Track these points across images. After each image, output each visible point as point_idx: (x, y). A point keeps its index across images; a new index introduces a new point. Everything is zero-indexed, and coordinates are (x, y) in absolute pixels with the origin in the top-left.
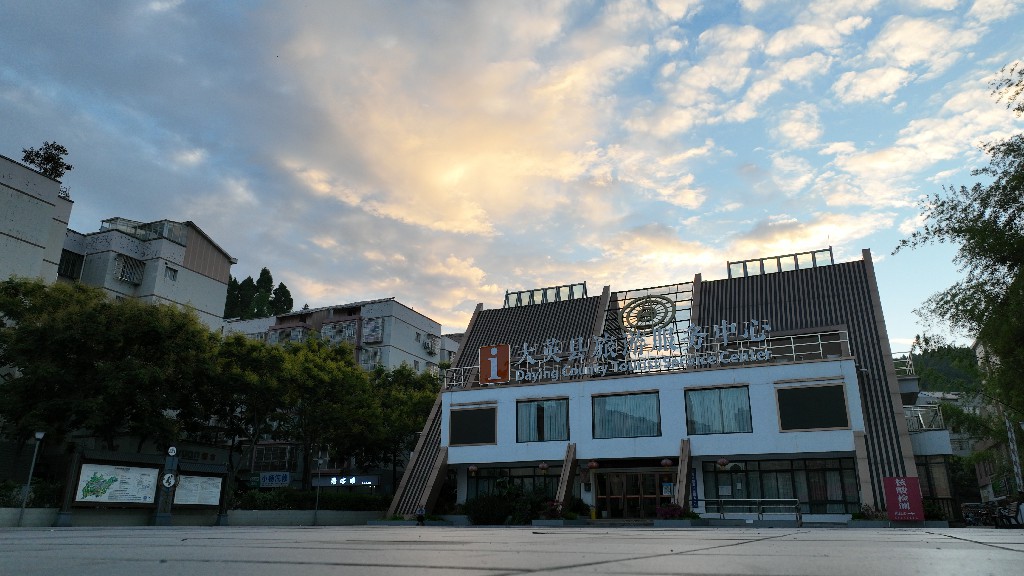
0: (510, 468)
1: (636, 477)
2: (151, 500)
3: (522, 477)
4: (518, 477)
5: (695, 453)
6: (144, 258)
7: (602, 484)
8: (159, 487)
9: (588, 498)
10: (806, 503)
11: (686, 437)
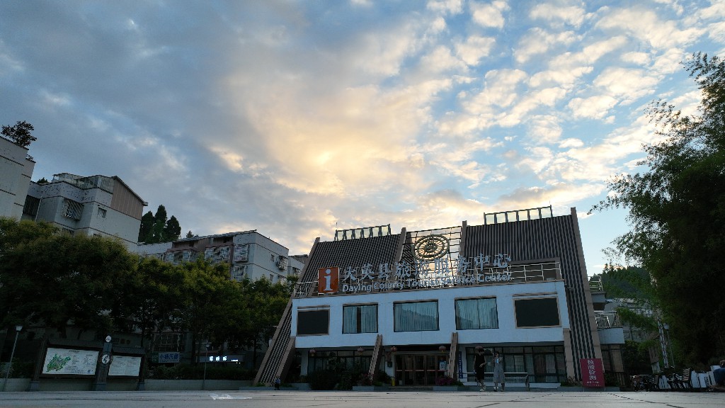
0: (337, 351)
1: (422, 358)
2: (93, 373)
3: (345, 357)
4: (343, 357)
5: (461, 342)
6: (83, 201)
7: (399, 362)
8: (99, 363)
9: (391, 372)
10: (532, 375)
11: (455, 331)
